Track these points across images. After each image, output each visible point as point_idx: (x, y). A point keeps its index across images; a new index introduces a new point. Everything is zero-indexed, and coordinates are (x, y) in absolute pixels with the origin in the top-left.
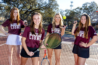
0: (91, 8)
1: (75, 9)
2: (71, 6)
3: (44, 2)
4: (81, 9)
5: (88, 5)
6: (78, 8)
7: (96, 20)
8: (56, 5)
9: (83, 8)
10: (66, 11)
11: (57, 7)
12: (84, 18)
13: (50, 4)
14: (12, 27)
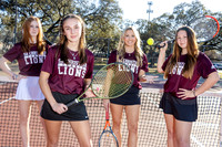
0: (191, 13)
1: (159, 19)
2: (149, 11)
3: (89, 5)
4: (171, 17)
5: (186, 9)
6: (164, 16)
7: (204, 40)
8: (117, 10)
9: (175, 16)
10: (138, 23)
11: (119, 14)
12: (183, 34)
13: (103, 9)
14: (28, 60)
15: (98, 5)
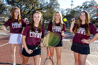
0: (90, 6)
1: (76, 8)
2: (72, 5)
3: (45, 2)
4: (81, 7)
5: (88, 4)
6: (78, 7)
7: (96, 18)
8: (57, 4)
9: (83, 7)
10: (67, 10)
11: (58, 6)
13: (51, 4)
14: (14, 26)
15: (49, 2)
